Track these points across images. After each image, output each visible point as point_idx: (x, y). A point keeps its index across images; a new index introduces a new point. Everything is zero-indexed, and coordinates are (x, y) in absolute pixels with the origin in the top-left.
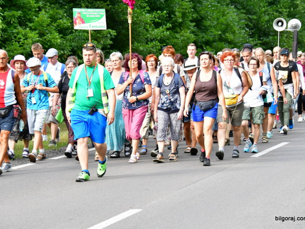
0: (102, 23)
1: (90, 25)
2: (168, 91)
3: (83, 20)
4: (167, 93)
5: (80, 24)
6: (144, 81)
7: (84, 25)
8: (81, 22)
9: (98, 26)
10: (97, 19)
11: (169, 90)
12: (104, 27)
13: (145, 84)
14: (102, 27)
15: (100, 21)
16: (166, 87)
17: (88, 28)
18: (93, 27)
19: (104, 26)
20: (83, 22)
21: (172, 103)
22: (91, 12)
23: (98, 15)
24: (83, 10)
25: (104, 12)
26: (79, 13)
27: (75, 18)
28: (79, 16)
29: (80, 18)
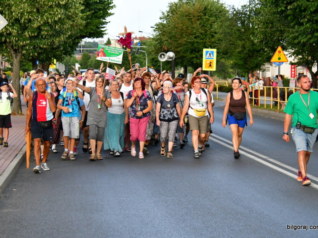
0: (119, 59)
1: (110, 59)
2: (169, 106)
3: (105, 54)
5: (102, 56)
6: (147, 98)
7: (105, 58)
8: (103, 55)
9: (116, 61)
10: (116, 55)
12: (120, 62)
13: (147, 100)
14: (118, 62)
15: (118, 57)
16: (167, 102)
17: (107, 60)
18: (111, 60)
20: (105, 55)
21: (171, 114)
22: (112, 49)
23: (117, 52)
24: (106, 47)
25: (122, 51)
26: (103, 48)
27: (98, 51)
28: (102, 50)
29: (103, 52)
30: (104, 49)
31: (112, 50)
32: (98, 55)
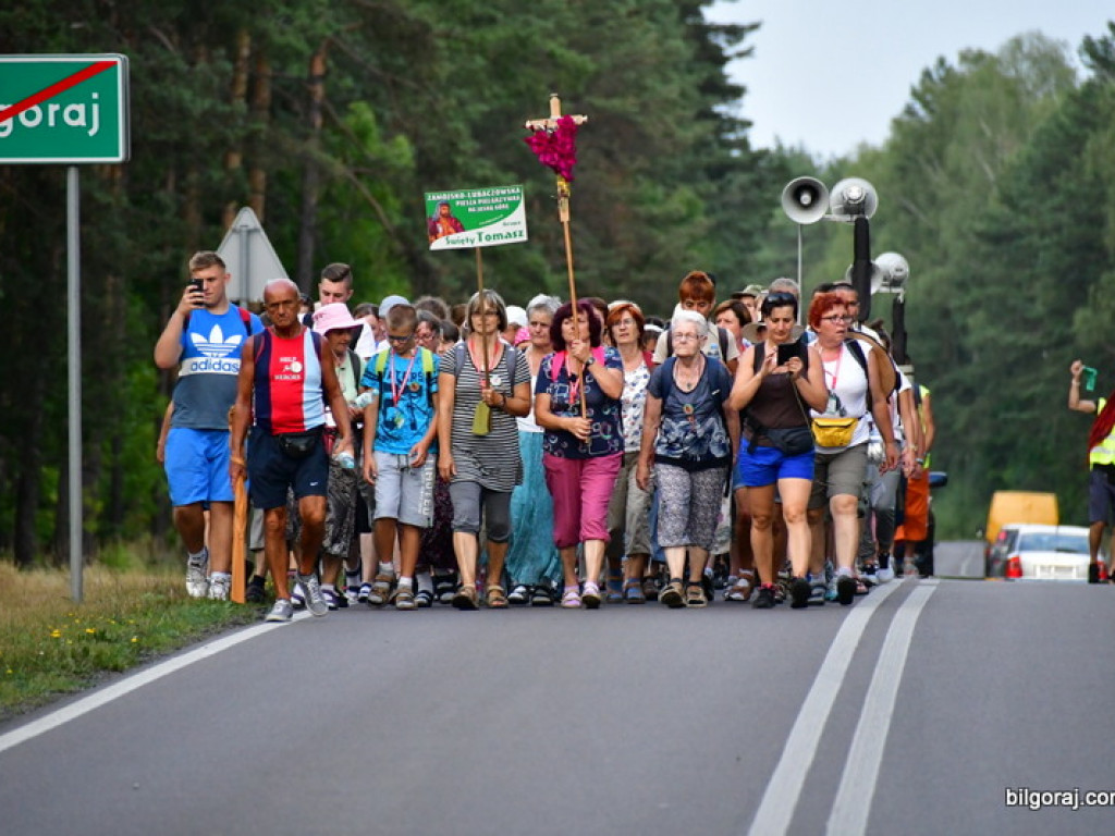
0: (515, 224)
1: (480, 234)
2: (689, 408)
3: (457, 221)
4: (687, 413)
5: (450, 233)
9: (504, 234)
10: (502, 215)
11: (694, 405)
12: (521, 235)
14: (515, 236)
15: (510, 218)
16: (684, 396)
17: (472, 242)
18: (488, 238)
19: (521, 232)
20: (459, 228)
21: (698, 442)
22: (482, 198)
23: (503, 202)
24: (457, 196)
25: (520, 194)
26: (446, 204)
27: (431, 219)
28: (444, 212)
29: (448, 217)
30: (452, 206)
31: (480, 201)
32: (435, 234)
